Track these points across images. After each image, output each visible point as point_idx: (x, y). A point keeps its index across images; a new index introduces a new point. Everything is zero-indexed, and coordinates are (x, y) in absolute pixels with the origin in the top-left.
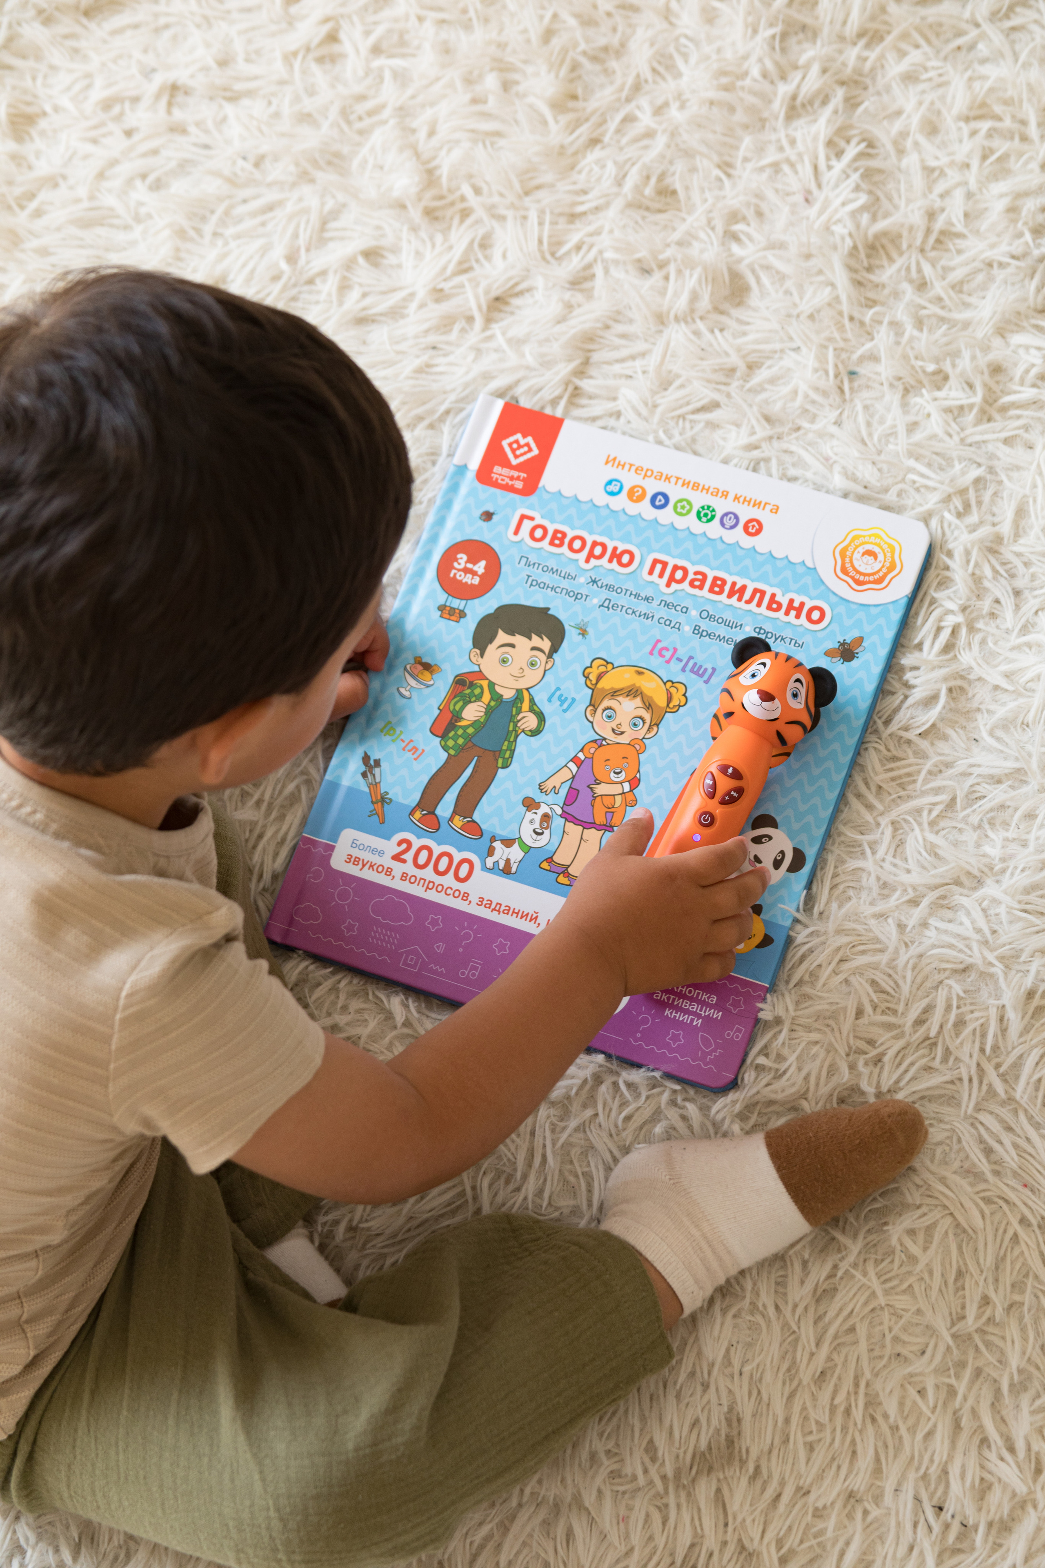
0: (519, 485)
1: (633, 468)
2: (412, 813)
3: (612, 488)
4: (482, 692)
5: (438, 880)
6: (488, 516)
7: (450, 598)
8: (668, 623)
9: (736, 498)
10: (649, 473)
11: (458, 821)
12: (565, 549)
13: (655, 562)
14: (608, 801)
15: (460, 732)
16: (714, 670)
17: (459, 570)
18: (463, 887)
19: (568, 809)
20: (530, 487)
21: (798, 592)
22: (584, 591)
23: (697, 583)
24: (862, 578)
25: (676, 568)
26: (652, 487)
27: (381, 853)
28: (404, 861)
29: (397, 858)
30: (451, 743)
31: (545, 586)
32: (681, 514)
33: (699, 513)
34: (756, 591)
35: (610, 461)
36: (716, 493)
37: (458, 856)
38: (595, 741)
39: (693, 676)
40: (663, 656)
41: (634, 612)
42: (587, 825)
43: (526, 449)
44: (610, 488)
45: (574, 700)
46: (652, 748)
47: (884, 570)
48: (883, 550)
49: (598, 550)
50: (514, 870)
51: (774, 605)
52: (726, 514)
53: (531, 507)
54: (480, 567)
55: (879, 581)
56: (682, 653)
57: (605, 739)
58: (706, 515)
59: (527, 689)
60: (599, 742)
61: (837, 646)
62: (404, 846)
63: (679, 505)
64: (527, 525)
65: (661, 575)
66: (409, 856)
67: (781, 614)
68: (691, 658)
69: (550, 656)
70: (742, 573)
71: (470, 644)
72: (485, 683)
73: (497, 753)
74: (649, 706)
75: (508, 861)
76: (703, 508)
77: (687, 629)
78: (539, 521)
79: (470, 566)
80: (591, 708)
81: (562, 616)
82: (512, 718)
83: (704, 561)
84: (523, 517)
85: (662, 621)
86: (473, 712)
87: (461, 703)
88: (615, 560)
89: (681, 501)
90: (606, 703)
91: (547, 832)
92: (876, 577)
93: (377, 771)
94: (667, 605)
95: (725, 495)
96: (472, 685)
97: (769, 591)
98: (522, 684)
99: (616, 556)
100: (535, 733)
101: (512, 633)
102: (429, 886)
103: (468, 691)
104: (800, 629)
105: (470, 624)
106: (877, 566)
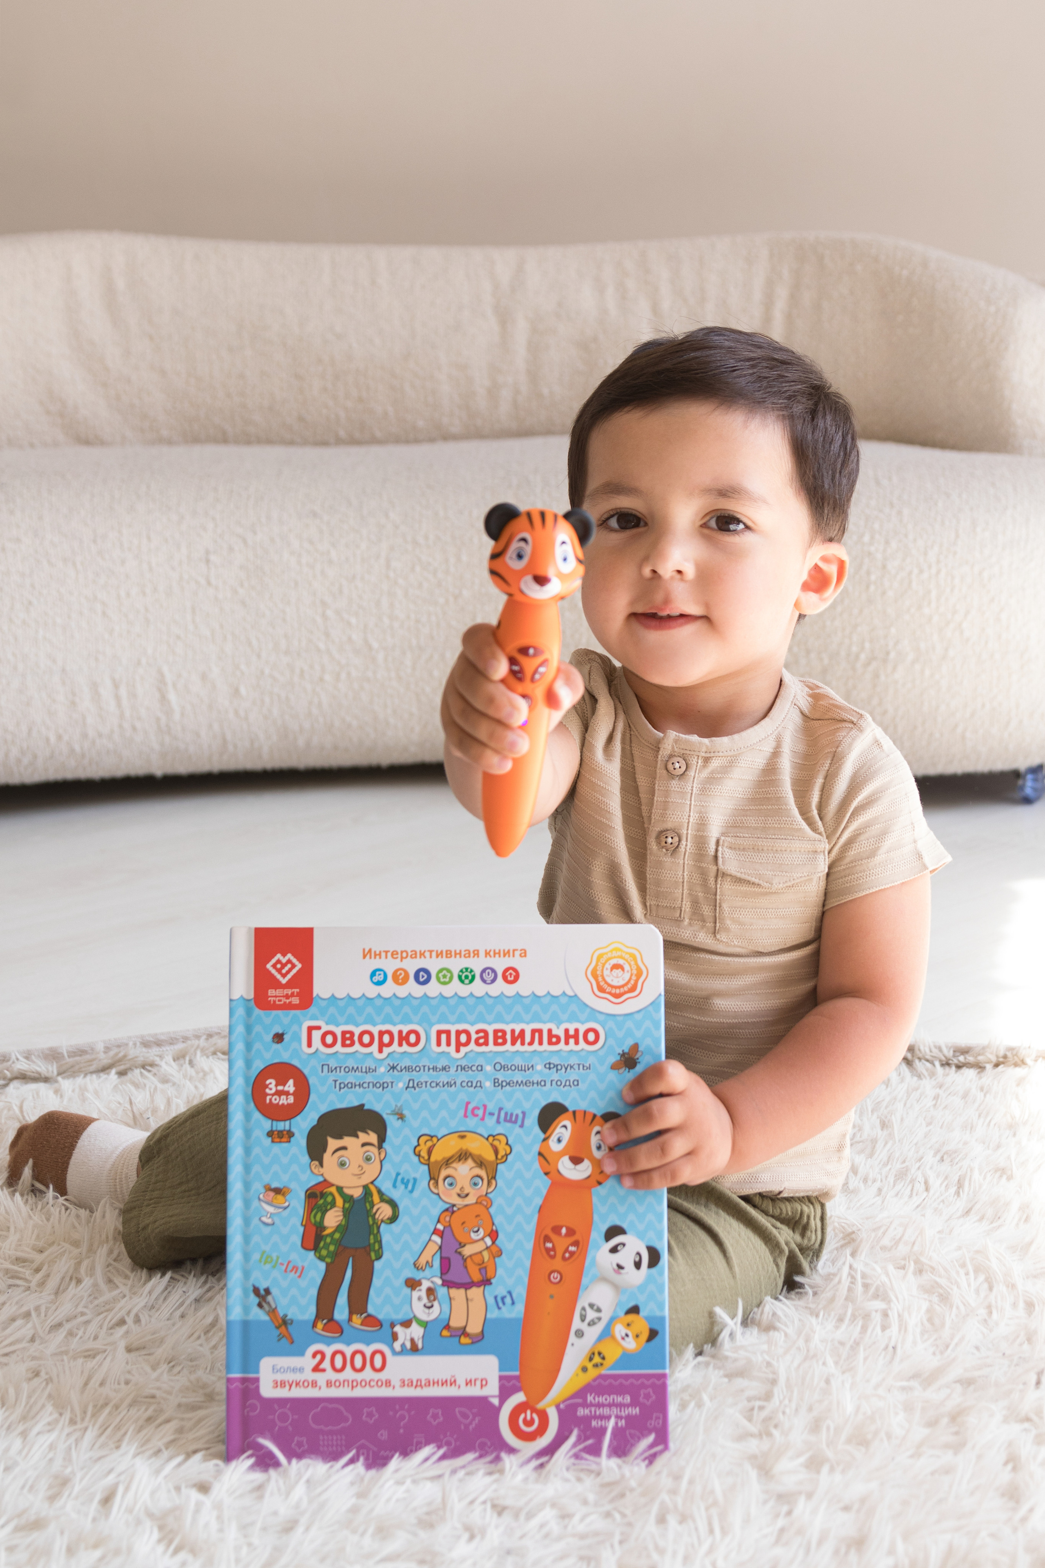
0: (296, 1001)
1: (389, 954)
2: (314, 1325)
3: (378, 977)
4: (334, 1198)
5: (359, 1376)
6: (279, 1038)
7: (275, 1123)
8: (470, 1084)
9: (487, 954)
10: (404, 955)
11: (357, 1320)
12: (357, 1047)
13: (439, 1033)
14: (477, 1259)
15: (328, 1240)
16: (524, 1113)
17: (273, 1095)
18: (383, 1376)
19: (447, 1277)
20: (306, 1000)
21: (569, 1021)
22: (388, 1079)
23: (482, 1041)
24: (618, 991)
25: (458, 1033)
26: (412, 966)
27: (301, 1370)
28: (324, 1370)
29: (316, 1369)
30: (324, 1252)
31: (353, 1086)
32: (445, 983)
33: (460, 977)
34: (533, 1032)
35: (367, 954)
36: (468, 954)
37: (368, 1351)
38: (447, 1210)
39: (509, 1125)
40: (477, 1116)
41: (437, 1084)
42: (467, 1286)
43: (289, 966)
44: (376, 978)
45: (415, 1180)
46: (498, 1201)
47: (634, 978)
48: (627, 961)
49: (386, 1038)
50: (420, 1346)
51: (553, 1039)
52: (484, 971)
53: (314, 1018)
54: (290, 1086)
55: (633, 989)
56: (491, 1107)
57: (454, 1205)
58: (467, 977)
59: (372, 1183)
60: (450, 1210)
61: (618, 1058)
62: (319, 1357)
63: (440, 975)
64: (317, 1035)
65: (448, 1044)
66: (326, 1364)
67: (562, 1046)
68: (501, 1109)
69: (380, 1147)
70: (517, 1019)
71: (306, 1159)
72: (333, 1190)
73: (367, 1249)
74: (480, 1163)
75: (412, 1340)
76: (461, 971)
77: (488, 1084)
78: (325, 1028)
79: (280, 1088)
80: (432, 1182)
81: (377, 1107)
82: (368, 1213)
83: (481, 1019)
84: (310, 1029)
85: (464, 1084)
86: (333, 1219)
87: (319, 1215)
88: (404, 1043)
89: (441, 971)
90: (444, 1173)
91: (436, 1304)
92: (629, 986)
93: (269, 1298)
94: (463, 1068)
95: (476, 953)
96: (323, 1195)
97: (545, 1028)
98: (365, 1180)
99: (403, 1038)
100: (393, 1219)
101: (339, 1137)
102: (353, 1384)
103: (321, 1202)
104: (583, 1054)
105: (300, 1140)
106: (627, 976)
